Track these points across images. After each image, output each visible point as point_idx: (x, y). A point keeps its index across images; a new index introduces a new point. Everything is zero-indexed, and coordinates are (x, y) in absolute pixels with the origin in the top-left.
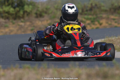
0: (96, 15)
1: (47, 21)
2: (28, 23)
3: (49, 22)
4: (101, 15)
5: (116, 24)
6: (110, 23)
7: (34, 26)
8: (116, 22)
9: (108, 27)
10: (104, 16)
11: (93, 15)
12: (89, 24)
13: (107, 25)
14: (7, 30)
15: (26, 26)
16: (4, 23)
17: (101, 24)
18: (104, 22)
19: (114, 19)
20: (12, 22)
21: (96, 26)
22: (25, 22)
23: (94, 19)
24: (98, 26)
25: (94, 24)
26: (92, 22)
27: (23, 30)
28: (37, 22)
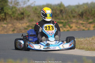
0: (67, 20)
1: (26, 23)
2: (10, 25)
3: (28, 24)
4: (72, 20)
5: (84, 28)
6: (79, 26)
7: (15, 28)
8: (84, 26)
9: (77, 30)
10: (74, 20)
11: (65, 20)
12: (61, 27)
13: (76, 28)
15: (8, 28)
17: (71, 28)
18: (74, 26)
19: (82, 24)
21: (67, 29)
22: (7, 24)
23: (66, 23)
24: (69, 29)
25: (65, 27)
26: (63, 26)
27: (5, 31)
28: (18, 24)
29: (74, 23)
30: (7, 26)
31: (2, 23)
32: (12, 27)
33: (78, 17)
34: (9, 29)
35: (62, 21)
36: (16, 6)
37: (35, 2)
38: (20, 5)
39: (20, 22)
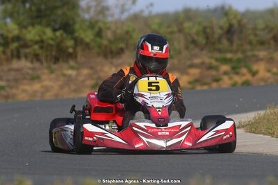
0: (244, 52)
2: (85, 71)
4: (256, 53)
6: (275, 70)
7: (99, 78)
10: (262, 54)
11: (236, 52)
12: (226, 73)
13: (268, 75)
14: (37, 86)
15: (81, 78)
16: (30, 72)
17: (254, 74)
18: (261, 68)
20: (49, 68)
21: (244, 79)
22: (78, 69)
23: (239, 61)
24: (248, 77)
25: (237, 73)
26: (233, 68)
27: (73, 87)
28: (106, 69)
29: (261, 60)
30: (78, 75)
31: (65, 65)
32: (89, 76)
33: (272, 42)
34: (83, 81)
35: (229, 56)
36: (100, 17)
37: (152, 5)
38: (112, 15)
39: (111, 63)
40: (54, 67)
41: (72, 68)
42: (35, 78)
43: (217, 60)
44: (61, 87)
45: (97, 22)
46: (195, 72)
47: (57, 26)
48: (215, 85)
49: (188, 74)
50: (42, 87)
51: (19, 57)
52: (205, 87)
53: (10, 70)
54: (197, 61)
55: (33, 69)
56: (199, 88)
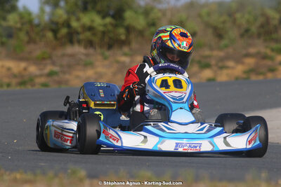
40: (108, 53)
41: (125, 55)
42: (88, 65)
43: (273, 50)
44: (115, 74)
45: (152, 9)
46: (250, 62)
47: (112, 12)
48: (270, 75)
49: (243, 63)
50: (96, 73)
51: (71, 42)
52: (261, 78)
53: (64, 55)
54: (252, 50)
55: (87, 55)
56: (254, 78)
